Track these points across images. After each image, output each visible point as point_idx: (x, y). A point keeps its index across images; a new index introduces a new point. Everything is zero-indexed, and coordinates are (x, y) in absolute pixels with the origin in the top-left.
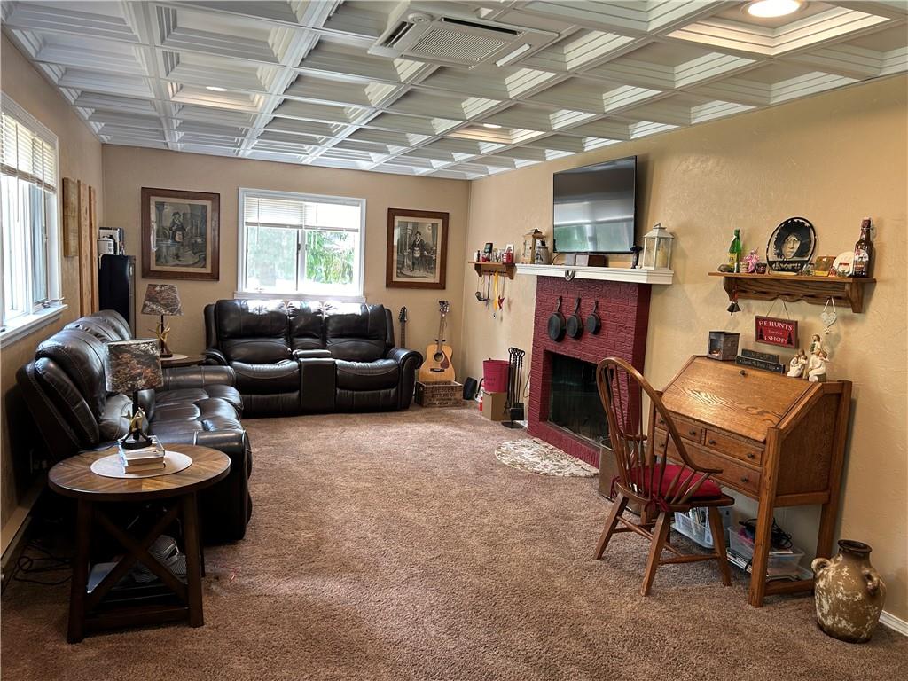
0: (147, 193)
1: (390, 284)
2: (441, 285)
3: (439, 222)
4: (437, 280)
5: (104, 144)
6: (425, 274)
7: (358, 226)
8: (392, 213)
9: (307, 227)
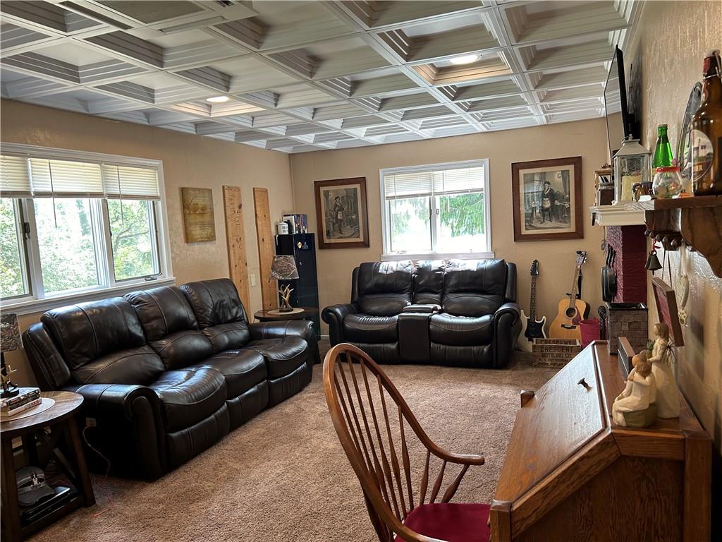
0: (318, 185)
1: (518, 237)
2: (579, 234)
3: (571, 168)
4: (572, 229)
5: (290, 154)
6: (559, 224)
7: (482, 186)
8: (516, 168)
9: (436, 194)
